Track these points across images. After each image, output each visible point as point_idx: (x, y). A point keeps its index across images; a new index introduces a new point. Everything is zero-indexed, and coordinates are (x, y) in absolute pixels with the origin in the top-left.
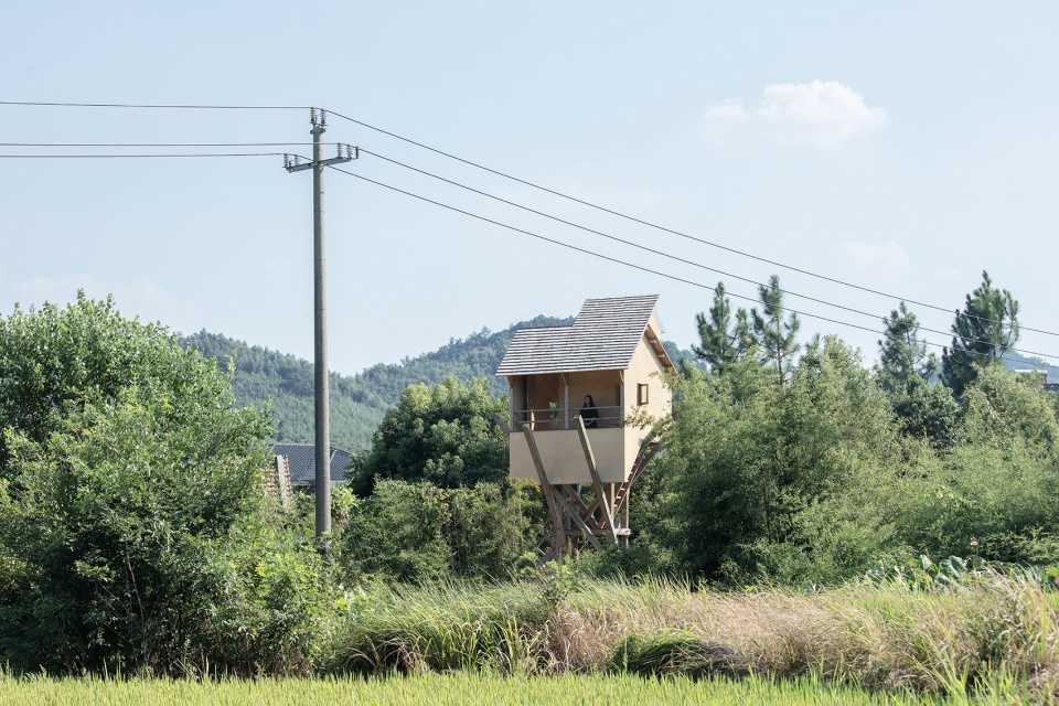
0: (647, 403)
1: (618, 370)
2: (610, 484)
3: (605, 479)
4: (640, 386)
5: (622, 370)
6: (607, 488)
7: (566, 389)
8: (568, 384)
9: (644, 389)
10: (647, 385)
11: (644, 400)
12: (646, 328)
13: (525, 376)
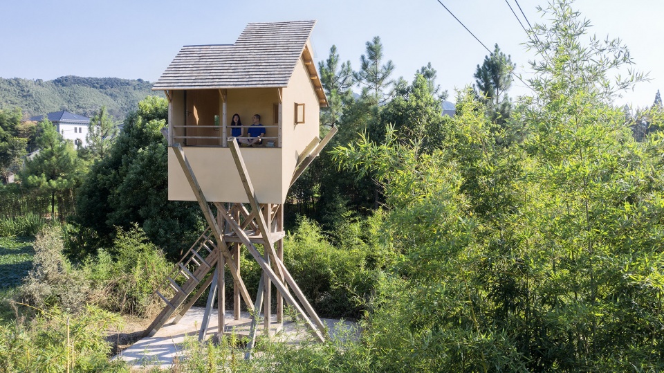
0: (303, 122)
1: (276, 88)
2: (267, 205)
3: (261, 201)
4: (296, 105)
5: (281, 88)
6: (264, 209)
7: (224, 105)
8: (226, 100)
9: (300, 108)
10: (304, 105)
11: (300, 119)
12: (304, 48)
13: (185, 91)
